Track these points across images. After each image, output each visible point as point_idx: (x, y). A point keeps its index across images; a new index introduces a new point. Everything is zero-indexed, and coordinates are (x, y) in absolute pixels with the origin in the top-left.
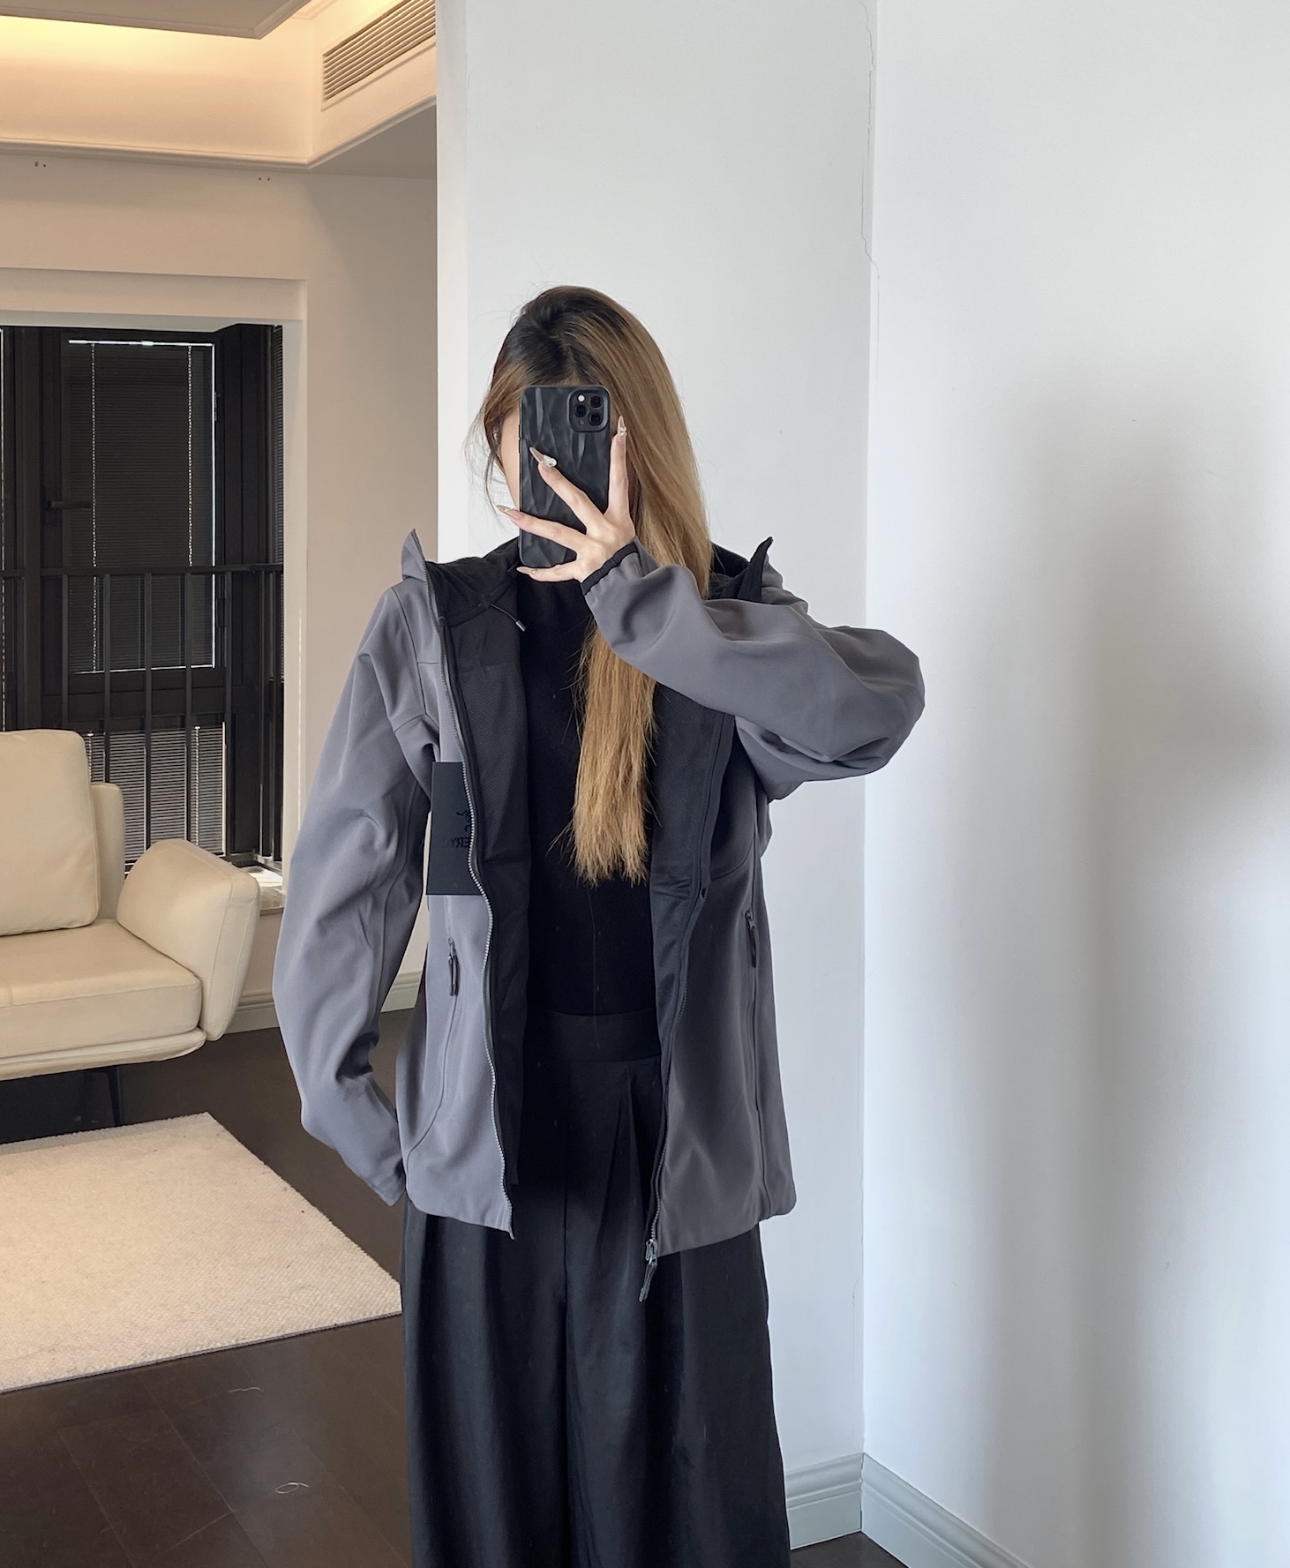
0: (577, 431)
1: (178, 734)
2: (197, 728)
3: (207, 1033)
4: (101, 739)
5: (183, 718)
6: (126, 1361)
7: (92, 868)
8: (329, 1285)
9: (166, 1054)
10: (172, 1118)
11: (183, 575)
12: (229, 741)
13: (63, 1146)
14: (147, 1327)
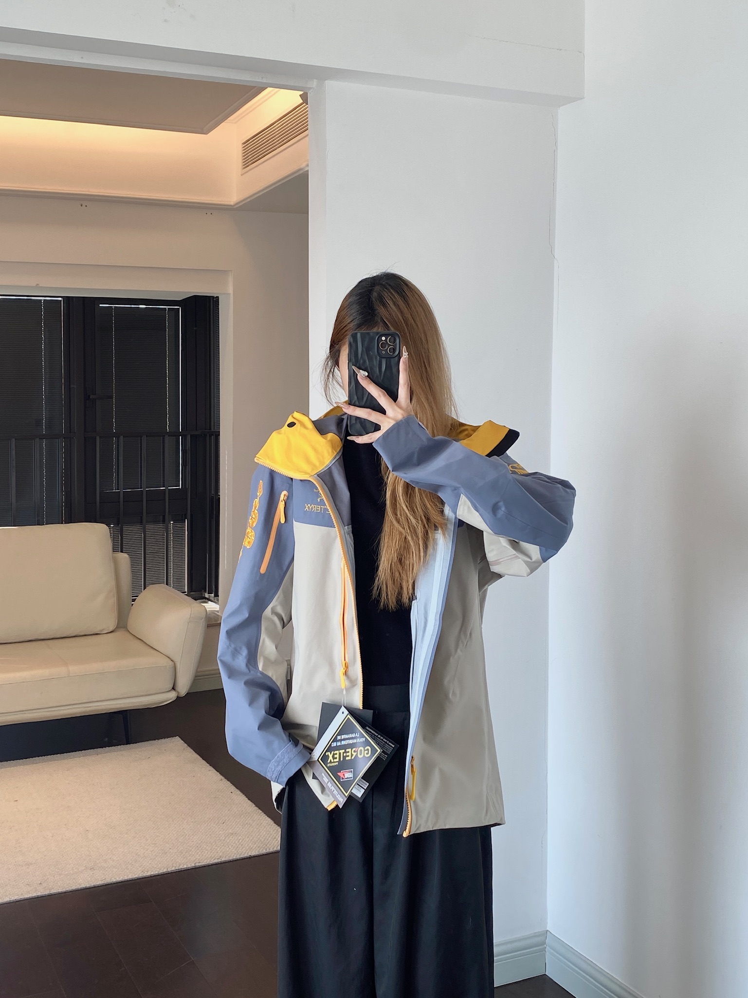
0: (381, 357)
1: (161, 525)
2: (172, 522)
3: (178, 693)
4: (118, 528)
5: (164, 517)
6: (134, 875)
7: (113, 600)
8: (246, 833)
9: (155, 704)
10: (158, 739)
11: (164, 436)
12: (189, 530)
13: (97, 755)
14: (145, 856)
